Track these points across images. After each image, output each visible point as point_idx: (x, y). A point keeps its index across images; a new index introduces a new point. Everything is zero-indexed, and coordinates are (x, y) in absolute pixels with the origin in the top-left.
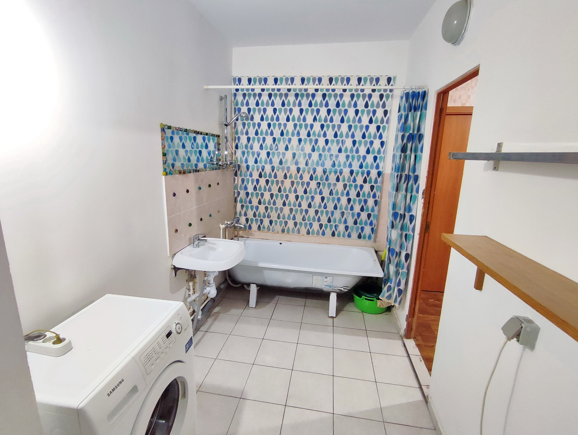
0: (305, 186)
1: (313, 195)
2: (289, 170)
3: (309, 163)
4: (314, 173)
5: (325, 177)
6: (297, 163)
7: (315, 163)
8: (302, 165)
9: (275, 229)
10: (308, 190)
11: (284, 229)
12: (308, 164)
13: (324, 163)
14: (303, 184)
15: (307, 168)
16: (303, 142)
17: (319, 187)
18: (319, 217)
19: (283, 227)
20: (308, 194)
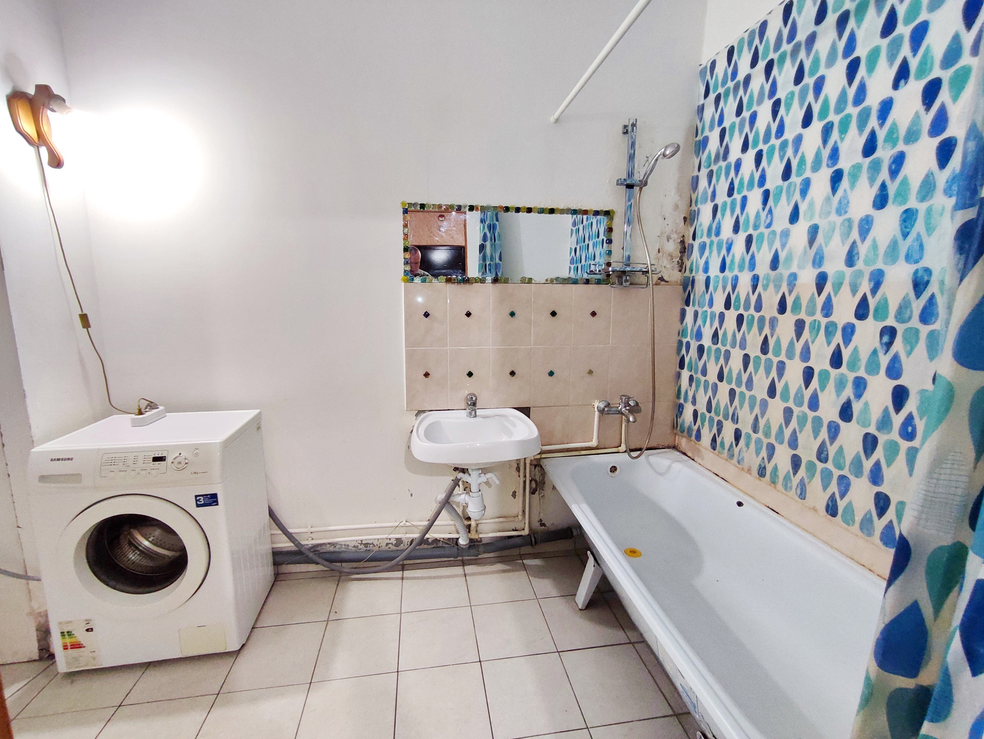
0: (838, 338)
1: (862, 373)
2: (795, 285)
3: (858, 253)
4: (874, 291)
5: (917, 306)
6: (818, 260)
7: (882, 249)
8: (834, 266)
9: (743, 459)
10: (846, 354)
11: (765, 468)
12: (856, 258)
13: (921, 246)
14: (830, 330)
15: (848, 271)
16: (845, 183)
17: (889, 345)
18: (877, 465)
19: (763, 458)
20: (844, 369)
